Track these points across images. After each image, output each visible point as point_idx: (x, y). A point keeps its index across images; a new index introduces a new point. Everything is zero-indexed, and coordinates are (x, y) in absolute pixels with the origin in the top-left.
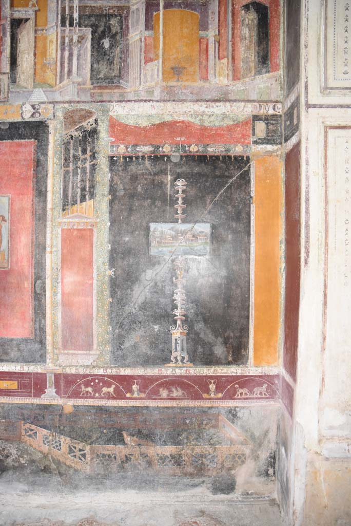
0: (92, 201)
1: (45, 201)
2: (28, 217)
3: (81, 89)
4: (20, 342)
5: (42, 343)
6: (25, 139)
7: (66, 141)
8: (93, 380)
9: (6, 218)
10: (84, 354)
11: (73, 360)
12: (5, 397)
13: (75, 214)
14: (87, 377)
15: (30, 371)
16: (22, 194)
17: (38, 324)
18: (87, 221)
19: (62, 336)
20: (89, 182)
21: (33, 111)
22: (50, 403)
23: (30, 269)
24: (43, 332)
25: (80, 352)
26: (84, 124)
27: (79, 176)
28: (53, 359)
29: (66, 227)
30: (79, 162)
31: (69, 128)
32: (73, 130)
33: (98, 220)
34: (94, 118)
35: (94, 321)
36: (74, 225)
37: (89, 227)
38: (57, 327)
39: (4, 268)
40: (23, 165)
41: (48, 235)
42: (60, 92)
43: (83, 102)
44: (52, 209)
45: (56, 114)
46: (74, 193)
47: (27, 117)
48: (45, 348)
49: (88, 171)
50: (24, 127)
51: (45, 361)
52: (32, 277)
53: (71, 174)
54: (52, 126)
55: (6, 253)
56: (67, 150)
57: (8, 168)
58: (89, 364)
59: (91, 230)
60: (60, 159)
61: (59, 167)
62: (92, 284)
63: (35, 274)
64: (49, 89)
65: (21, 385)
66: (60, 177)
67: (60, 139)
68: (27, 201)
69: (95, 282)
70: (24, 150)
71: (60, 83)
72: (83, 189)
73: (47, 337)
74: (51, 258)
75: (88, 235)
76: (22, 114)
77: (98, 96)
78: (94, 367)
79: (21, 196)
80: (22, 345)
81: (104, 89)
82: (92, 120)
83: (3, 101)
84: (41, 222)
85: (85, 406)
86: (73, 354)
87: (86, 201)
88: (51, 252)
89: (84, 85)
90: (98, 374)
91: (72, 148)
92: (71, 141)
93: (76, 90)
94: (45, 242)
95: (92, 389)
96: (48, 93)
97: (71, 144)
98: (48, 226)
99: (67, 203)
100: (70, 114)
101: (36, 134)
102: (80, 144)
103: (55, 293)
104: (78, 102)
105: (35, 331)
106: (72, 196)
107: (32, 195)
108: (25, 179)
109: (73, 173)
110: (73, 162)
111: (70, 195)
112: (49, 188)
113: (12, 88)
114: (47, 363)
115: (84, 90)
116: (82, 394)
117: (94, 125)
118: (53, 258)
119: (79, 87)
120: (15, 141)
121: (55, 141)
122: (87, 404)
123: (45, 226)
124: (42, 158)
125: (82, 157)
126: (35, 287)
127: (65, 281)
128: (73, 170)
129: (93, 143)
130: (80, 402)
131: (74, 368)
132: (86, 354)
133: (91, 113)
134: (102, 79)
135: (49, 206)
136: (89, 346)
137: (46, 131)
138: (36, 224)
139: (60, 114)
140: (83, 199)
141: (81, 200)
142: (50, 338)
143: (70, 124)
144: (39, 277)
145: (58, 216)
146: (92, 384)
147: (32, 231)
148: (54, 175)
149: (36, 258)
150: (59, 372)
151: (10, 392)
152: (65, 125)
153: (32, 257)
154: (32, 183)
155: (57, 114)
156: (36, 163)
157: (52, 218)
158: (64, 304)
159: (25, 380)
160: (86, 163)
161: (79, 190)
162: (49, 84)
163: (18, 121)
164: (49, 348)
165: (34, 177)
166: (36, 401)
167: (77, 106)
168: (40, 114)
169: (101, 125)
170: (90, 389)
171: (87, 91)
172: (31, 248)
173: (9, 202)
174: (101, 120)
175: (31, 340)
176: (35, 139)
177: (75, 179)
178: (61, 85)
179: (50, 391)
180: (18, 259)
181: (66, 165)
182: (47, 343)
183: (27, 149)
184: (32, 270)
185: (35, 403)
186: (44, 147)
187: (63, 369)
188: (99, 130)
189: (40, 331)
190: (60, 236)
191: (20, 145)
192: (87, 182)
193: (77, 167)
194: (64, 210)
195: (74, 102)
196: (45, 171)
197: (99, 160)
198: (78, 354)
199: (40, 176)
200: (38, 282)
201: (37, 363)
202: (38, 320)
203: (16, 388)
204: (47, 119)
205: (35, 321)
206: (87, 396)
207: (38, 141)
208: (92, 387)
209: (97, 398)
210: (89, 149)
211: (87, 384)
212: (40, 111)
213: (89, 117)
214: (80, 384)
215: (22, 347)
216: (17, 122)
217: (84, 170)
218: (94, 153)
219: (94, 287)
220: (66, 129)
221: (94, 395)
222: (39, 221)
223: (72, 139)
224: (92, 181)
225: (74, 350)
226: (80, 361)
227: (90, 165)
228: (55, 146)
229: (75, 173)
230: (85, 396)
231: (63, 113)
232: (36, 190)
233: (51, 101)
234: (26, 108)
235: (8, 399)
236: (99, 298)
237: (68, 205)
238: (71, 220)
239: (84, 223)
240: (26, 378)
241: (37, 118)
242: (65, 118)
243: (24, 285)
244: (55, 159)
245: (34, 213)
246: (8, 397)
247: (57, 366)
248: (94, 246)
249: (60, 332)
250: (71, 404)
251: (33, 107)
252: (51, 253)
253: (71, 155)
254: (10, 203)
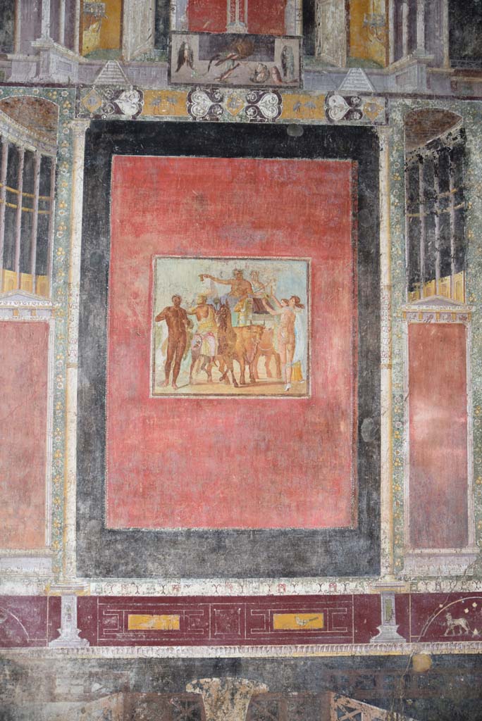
0: (461, 274)
1: (377, 272)
2: (346, 299)
3: (433, 74)
4: (330, 536)
5: (373, 536)
6: (335, 157)
7: (410, 165)
8: (468, 604)
9: (303, 301)
10: (451, 555)
11: (431, 568)
12: (300, 646)
13: (432, 297)
14: (456, 599)
15: (348, 592)
16: (332, 258)
17: (365, 502)
18: (454, 311)
19: (411, 521)
20: (455, 240)
21: (348, 108)
22: (387, 654)
23: (351, 399)
24: (375, 516)
25: (444, 551)
26: (443, 136)
27: (437, 229)
28: (392, 566)
29: (416, 321)
30: (436, 205)
31: (414, 143)
32: (422, 146)
33: (474, 309)
34: (459, 128)
35: (469, 492)
36: (431, 317)
37: (458, 322)
38: (402, 506)
39: (300, 395)
40: (334, 204)
41: (384, 335)
42: (397, 76)
43: (438, 97)
44: (390, 287)
45: (390, 116)
46: (427, 259)
47: (338, 117)
48: (379, 546)
49: (452, 221)
50: (333, 136)
51: (377, 572)
52: (354, 413)
53: (422, 225)
54: (383, 136)
55: (304, 368)
56: (413, 181)
57: (305, 208)
58: (461, 572)
59: (462, 327)
60: (400, 197)
61: (400, 211)
62: (465, 424)
63: (360, 406)
64: (375, 71)
65: (330, 621)
66: (403, 230)
67: (399, 161)
68: (344, 270)
69: (470, 420)
70: (333, 176)
71: (396, 60)
72: (445, 253)
73: (383, 525)
74: (391, 378)
75: (457, 334)
76: (327, 111)
77: (465, 87)
78: (470, 578)
79: (331, 262)
80: (333, 543)
81: (473, 76)
82: (455, 130)
83: (291, 88)
84: (370, 310)
85: (453, 655)
86: (430, 556)
87: (451, 275)
88: (390, 366)
89: (438, 66)
90: (478, 591)
91: (421, 178)
92: (420, 166)
93: (425, 75)
94: (379, 347)
95: (465, 621)
96: (375, 77)
97: (420, 171)
98: (382, 318)
99: (416, 278)
100: (416, 117)
101: (356, 150)
102: (436, 173)
103: (398, 443)
104: (430, 97)
105: (359, 515)
106: (427, 266)
107: (351, 261)
108: (338, 229)
109: (426, 223)
110: (425, 205)
111: (422, 263)
112: (384, 249)
113: (307, 65)
114: (382, 574)
115: (439, 77)
116: (447, 631)
117: (459, 140)
118: (393, 375)
119: (430, 70)
120: (316, 160)
121: (391, 164)
122: (456, 652)
123: (378, 318)
124: (367, 193)
125: (441, 195)
126: (360, 431)
127: (416, 418)
128: (425, 218)
129: (459, 171)
130: (444, 648)
131: (433, 583)
132: (454, 555)
133: (453, 117)
134: (470, 58)
135: (385, 280)
136: (461, 540)
137: (374, 144)
138: (360, 314)
139: (397, 116)
140: (445, 271)
141: (441, 272)
142: (388, 527)
143: (417, 135)
144: (368, 410)
145: (401, 301)
146: (467, 611)
147: (354, 326)
148: (391, 226)
149: (361, 377)
150: (405, 592)
151: (310, 635)
152: (408, 136)
153: (355, 376)
154: (351, 239)
155: (393, 115)
156: (357, 203)
157: (390, 303)
158: (413, 462)
159: (339, 611)
160: (448, 206)
161: (437, 255)
162: (375, 62)
163: (321, 124)
164: (386, 545)
165: (354, 228)
166: (360, 650)
167: (428, 104)
168: (361, 114)
169: (471, 141)
170: (461, 622)
171: (445, 79)
172: (351, 359)
173: (308, 272)
174: (471, 131)
175: (352, 531)
176: (354, 158)
177: (430, 234)
178: (397, 64)
179: (388, 628)
180: (327, 378)
181: (413, 208)
182: (382, 537)
183: (341, 176)
184: (354, 399)
185: (358, 654)
186: (371, 174)
187: (412, 584)
188: (469, 149)
189: (368, 514)
190: (405, 337)
191: (326, 168)
192: (452, 241)
193: (432, 213)
194: (411, 289)
195: (422, 96)
196: (375, 217)
197: (470, 203)
198: (441, 555)
199: (365, 226)
200: (366, 421)
201: (361, 575)
202: (365, 492)
203: (321, 626)
204: (375, 124)
205: (360, 495)
206: (457, 635)
207: (360, 163)
208: (466, 618)
209: (475, 639)
210: (452, 181)
211: (457, 613)
212: (361, 108)
213: (451, 125)
214: (444, 613)
215: (334, 546)
216: (319, 126)
217: (445, 219)
218: (461, 190)
219: (468, 429)
220: (409, 144)
221: (471, 633)
222: (367, 308)
223: (422, 163)
224: (460, 240)
225: (434, 547)
226: (444, 568)
227: (455, 211)
228: (391, 173)
229: (430, 224)
230: (454, 635)
231: (403, 115)
232: (360, 251)
233: (379, 91)
234: (334, 101)
235: (304, 650)
236: (477, 450)
237: (418, 280)
238: (424, 307)
239: (449, 314)
240: (340, 606)
241: (357, 121)
242: (406, 124)
243: (339, 428)
244: (392, 196)
245: (356, 293)
246: (306, 646)
247: (400, 579)
248: (468, 355)
249: (407, 515)
250: (426, 653)
251: (348, 100)
252: (391, 369)
253: (421, 191)
254: (310, 274)
